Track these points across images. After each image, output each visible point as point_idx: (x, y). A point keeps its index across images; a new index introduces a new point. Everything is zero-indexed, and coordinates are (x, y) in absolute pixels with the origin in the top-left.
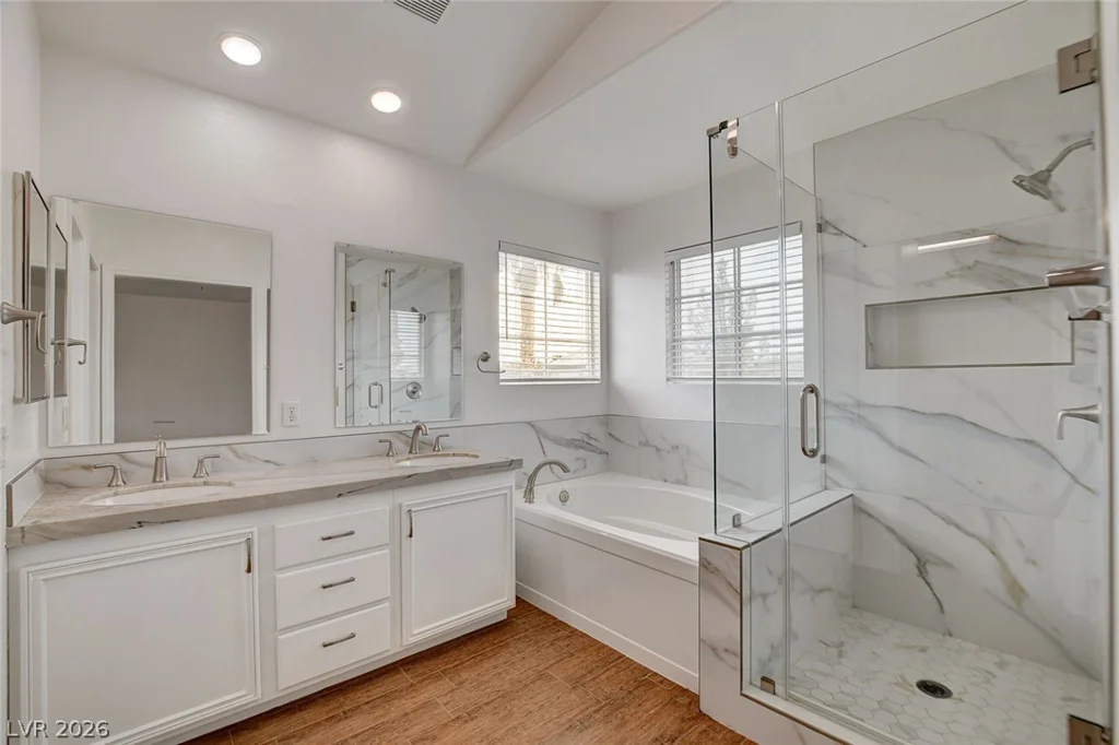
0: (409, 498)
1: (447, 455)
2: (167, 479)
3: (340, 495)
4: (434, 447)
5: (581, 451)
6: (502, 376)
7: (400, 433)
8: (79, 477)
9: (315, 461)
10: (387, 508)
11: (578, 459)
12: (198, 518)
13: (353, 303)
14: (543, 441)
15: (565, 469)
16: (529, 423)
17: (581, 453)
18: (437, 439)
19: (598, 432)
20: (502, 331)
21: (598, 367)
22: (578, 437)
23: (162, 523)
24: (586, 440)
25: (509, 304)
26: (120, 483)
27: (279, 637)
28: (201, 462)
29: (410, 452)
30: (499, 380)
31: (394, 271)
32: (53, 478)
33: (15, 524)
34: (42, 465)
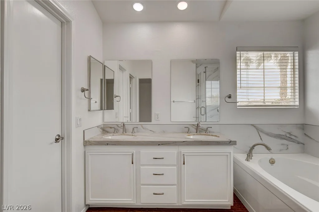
0: (185, 150)
1: (209, 135)
2: (126, 132)
3: (159, 145)
4: (206, 131)
5: (285, 141)
6: (238, 104)
7: (193, 125)
8: (109, 130)
9: (164, 132)
10: (176, 152)
11: (282, 144)
12: (120, 145)
13: (198, 80)
14: (261, 134)
15: (268, 148)
16: (252, 125)
17: (285, 142)
18: (207, 128)
19: (297, 132)
20: (238, 85)
21: (297, 100)
22: (284, 134)
23: (112, 145)
24: (288, 135)
25: (242, 73)
26: (116, 132)
27: (141, 186)
28: (133, 129)
29: (196, 133)
30: (236, 106)
31: (207, 67)
32: (105, 130)
33: (85, 140)
34: (102, 126)
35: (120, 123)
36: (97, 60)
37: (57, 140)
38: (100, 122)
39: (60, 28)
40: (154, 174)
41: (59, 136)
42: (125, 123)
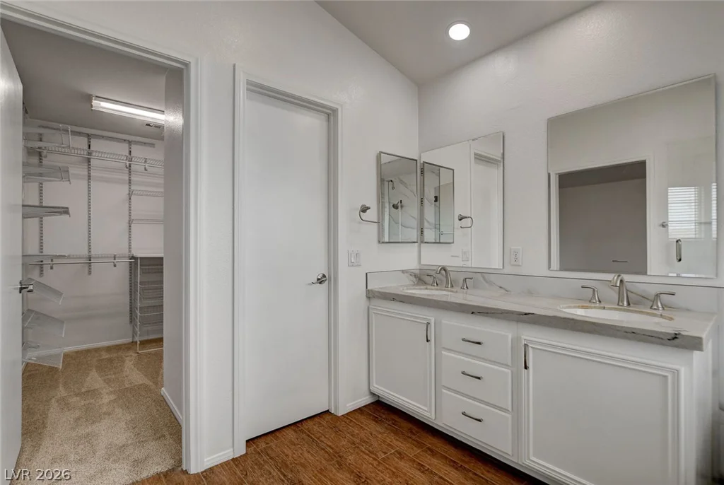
3: (473, 313)
4: (652, 303)
9: (532, 294)
10: (510, 337)
12: (411, 304)
18: (657, 296)
23: (400, 301)
26: (435, 284)
27: (444, 390)
28: (464, 280)
29: (618, 305)
32: (421, 278)
33: (368, 288)
34: (417, 272)
35: (435, 268)
36: (388, 152)
37: (320, 281)
38: (413, 265)
39: (325, 124)
40: (463, 373)
41: (324, 276)
42: (449, 269)
